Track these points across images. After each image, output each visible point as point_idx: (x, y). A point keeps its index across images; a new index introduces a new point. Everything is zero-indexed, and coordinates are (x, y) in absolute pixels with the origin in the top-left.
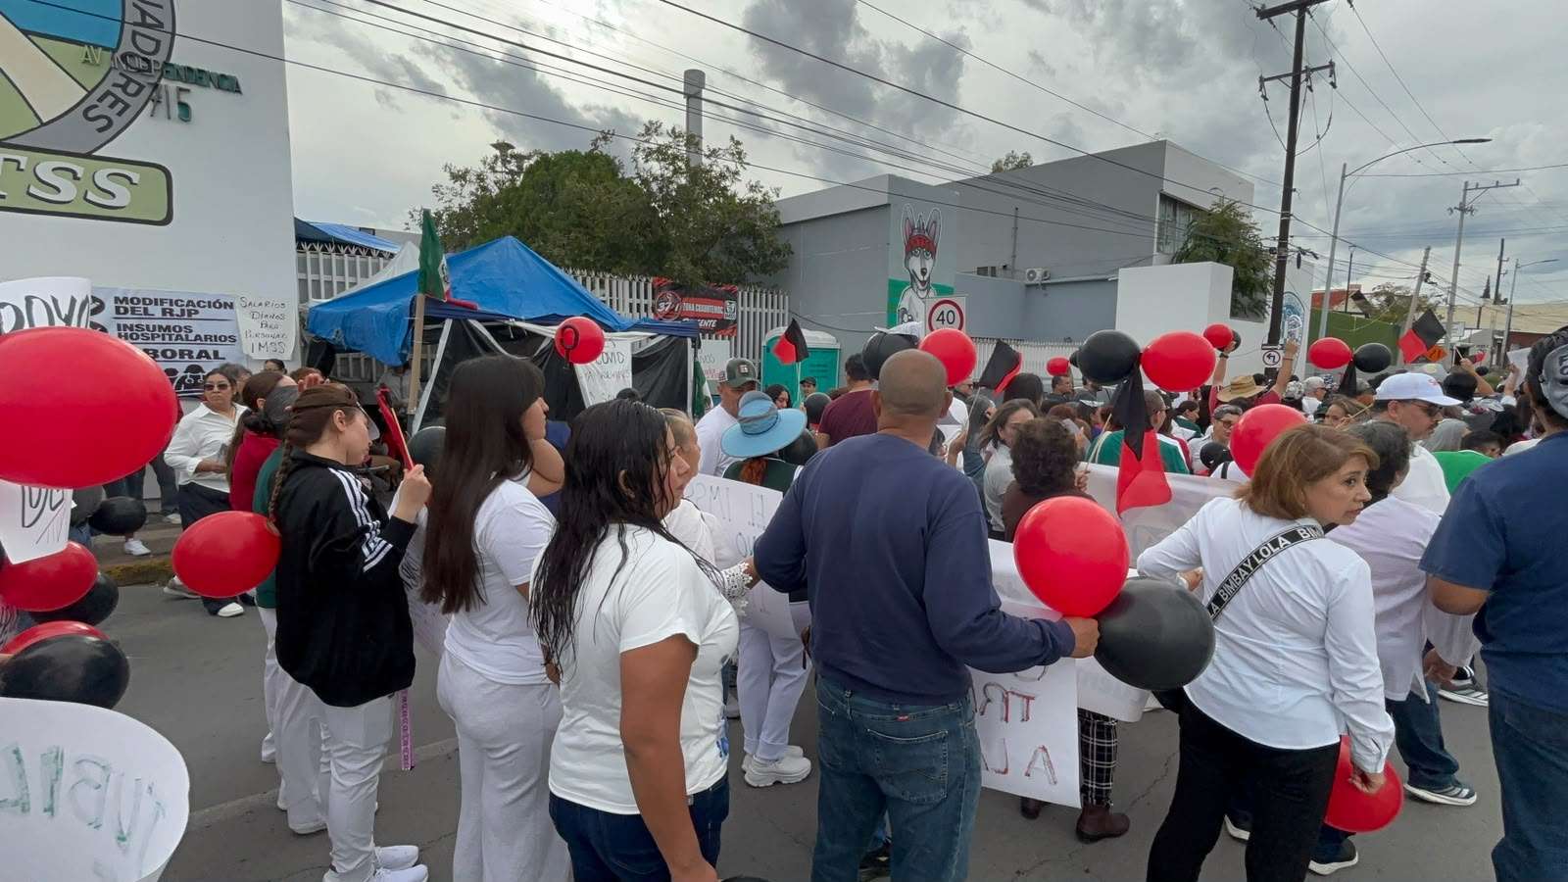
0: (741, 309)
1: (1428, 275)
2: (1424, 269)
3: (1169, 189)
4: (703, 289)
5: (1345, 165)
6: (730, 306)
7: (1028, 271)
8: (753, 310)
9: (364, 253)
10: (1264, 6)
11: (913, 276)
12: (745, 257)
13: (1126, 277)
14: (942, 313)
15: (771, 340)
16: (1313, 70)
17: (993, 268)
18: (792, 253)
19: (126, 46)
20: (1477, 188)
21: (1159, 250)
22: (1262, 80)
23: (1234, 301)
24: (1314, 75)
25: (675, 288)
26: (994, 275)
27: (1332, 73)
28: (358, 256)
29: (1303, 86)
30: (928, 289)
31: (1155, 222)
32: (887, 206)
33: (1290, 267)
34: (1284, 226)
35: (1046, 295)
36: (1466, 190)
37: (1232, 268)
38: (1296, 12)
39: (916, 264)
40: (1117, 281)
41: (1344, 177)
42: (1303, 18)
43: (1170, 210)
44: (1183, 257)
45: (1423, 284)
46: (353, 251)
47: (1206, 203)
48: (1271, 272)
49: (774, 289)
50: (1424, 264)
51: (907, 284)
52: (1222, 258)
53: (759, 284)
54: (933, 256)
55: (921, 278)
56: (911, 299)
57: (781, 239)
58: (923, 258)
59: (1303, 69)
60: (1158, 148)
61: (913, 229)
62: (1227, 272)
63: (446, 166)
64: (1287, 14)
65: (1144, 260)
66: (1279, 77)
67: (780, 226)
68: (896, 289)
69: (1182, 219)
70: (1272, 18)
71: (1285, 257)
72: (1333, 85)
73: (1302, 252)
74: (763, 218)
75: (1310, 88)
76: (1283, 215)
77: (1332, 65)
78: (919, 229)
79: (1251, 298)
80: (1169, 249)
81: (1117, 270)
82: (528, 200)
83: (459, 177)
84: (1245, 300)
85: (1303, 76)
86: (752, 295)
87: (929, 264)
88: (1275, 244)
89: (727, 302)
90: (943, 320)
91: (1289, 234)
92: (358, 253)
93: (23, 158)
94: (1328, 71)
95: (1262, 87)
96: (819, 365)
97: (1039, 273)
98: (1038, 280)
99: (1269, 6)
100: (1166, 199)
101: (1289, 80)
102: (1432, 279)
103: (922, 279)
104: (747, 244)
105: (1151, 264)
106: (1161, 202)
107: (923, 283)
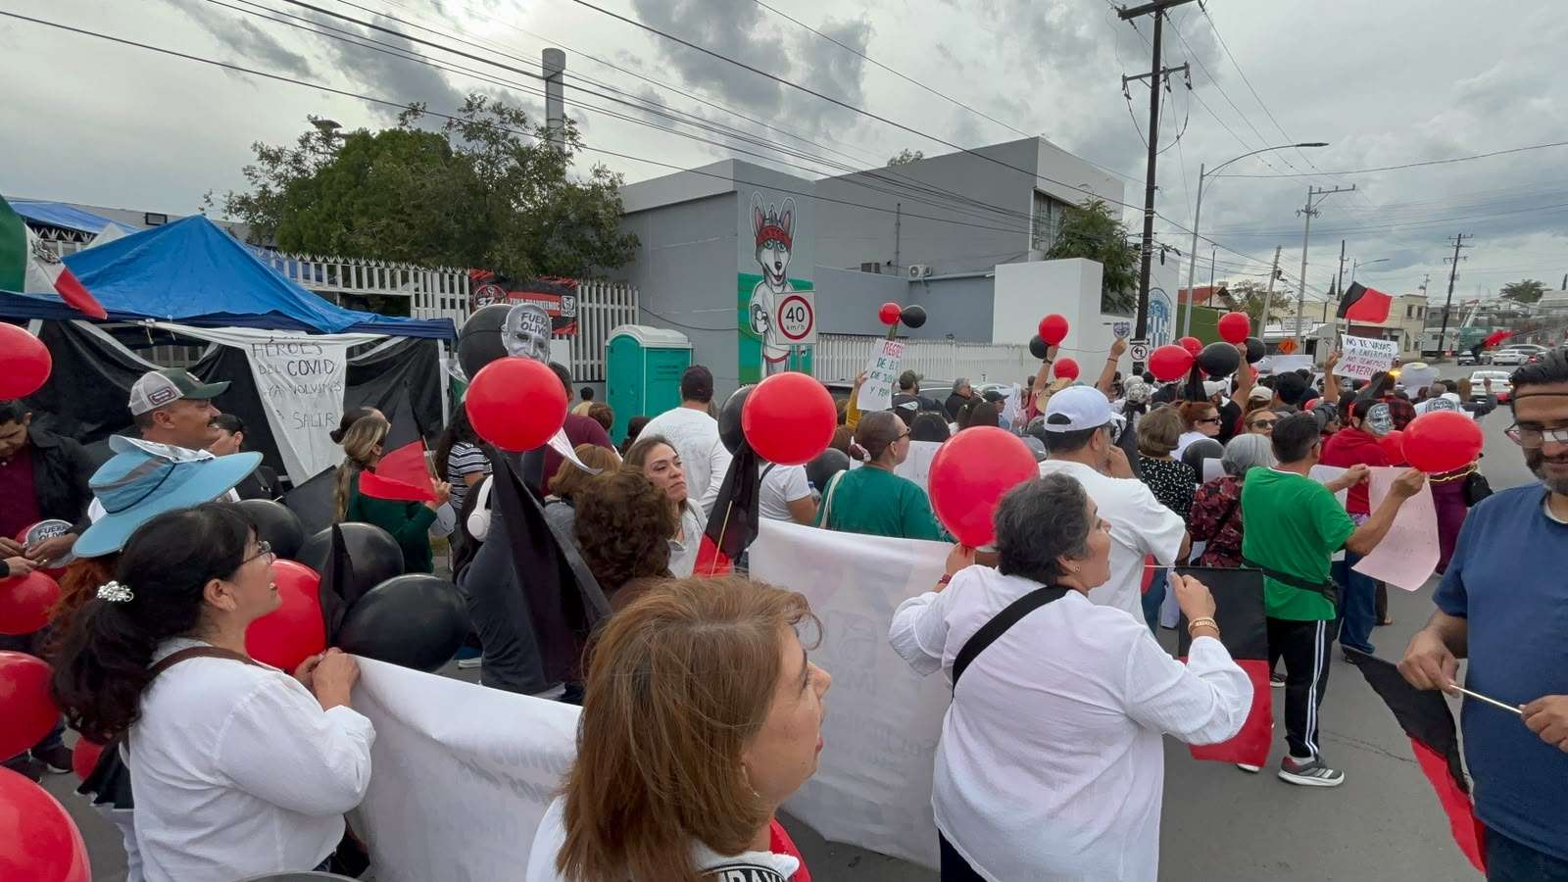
0: (580, 305)
1: (1280, 272)
2: (1276, 267)
3: (1043, 186)
4: (533, 283)
5: (1203, 165)
6: (568, 302)
7: (910, 267)
8: (595, 306)
9: (70, 238)
10: (1124, 7)
11: (766, 270)
12: (586, 248)
13: (1003, 274)
14: (791, 310)
15: (615, 339)
16: (1171, 71)
17: (877, 265)
18: (640, 245)
20: (1320, 193)
21: (1033, 247)
22: (1125, 80)
23: (1105, 298)
24: (1171, 75)
25: (499, 281)
26: (877, 271)
27: (1187, 75)
28: (60, 242)
29: (1162, 86)
30: (784, 284)
31: (1029, 219)
32: (733, 193)
33: (1155, 263)
34: (1148, 222)
35: (928, 292)
36: (1310, 194)
37: (1102, 265)
38: (1154, 14)
39: (769, 257)
40: (994, 277)
41: (1202, 176)
42: (1161, 19)
43: (1045, 207)
44: (1054, 254)
45: (1276, 280)
46: (53, 236)
47: (1075, 198)
48: (1138, 267)
49: (621, 284)
50: (1276, 262)
51: (760, 278)
52: (1093, 255)
53: (604, 278)
54: (789, 248)
55: (775, 272)
56: (764, 295)
57: (625, 229)
58: (777, 251)
59: (1162, 69)
60: (1033, 144)
61: (764, 219)
62: (1097, 268)
63: (255, 145)
64: (1146, 15)
65: (1020, 257)
66: (1140, 77)
67: (624, 215)
68: (746, 285)
69: (1056, 215)
70: (1133, 19)
71: (1149, 254)
72: (1189, 86)
73: (1167, 248)
74: (607, 205)
75: (1168, 88)
76: (1146, 213)
77: (1186, 66)
78: (771, 220)
79: (1120, 293)
80: (1045, 246)
81: (994, 266)
82: (340, 183)
83: (272, 158)
84: (1115, 296)
85: (1162, 77)
86: (594, 289)
87: (784, 258)
88: (1140, 241)
89: (564, 298)
90: (792, 317)
91: (1153, 231)
92: (60, 237)
94: (1183, 71)
95: (1125, 86)
96: (668, 367)
97: (921, 271)
98: (920, 276)
99: (1129, 7)
100: (1040, 196)
101: (1149, 80)
102: (1283, 276)
103: (776, 274)
104: (590, 234)
105: (1027, 261)
106: (1035, 198)
107: (778, 277)
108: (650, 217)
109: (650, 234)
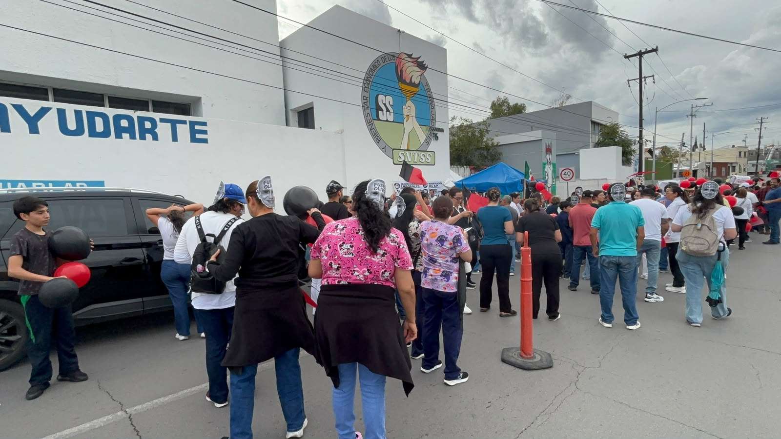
1: (684, 144)
2: (683, 142)
3: (595, 118)
5: (657, 108)
10: (626, 54)
11: (547, 161)
13: (582, 152)
16: (647, 77)
19: (431, 125)
20: (696, 107)
21: (591, 142)
22: (628, 81)
23: (623, 159)
24: (647, 79)
27: (654, 79)
29: (643, 83)
30: (551, 164)
31: (589, 133)
32: (541, 140)
34: (641, 133)
36: (692, 108)
37: (621, 148)
38: (638, 57)
39: (548, 157)
40: (579, 154)
41: (657, 112)
42: (641, 59)
43: (593, 126)
44: (599, 145)
45: (683, 147)
47: (606, 122)
50: (683, 140)
51: (546, 163)
52: (616, 144)
54: (552, 154)
56: (547, 168)
58: (549, 155)
59: (643, 77)
60: (590, 104)
61: (547, 146)
64: (635, 57)
65: (586, 146)
66: (634, 80)
69: (597, 128)
70: (630, 59)
71: (642, 143)
72: (654, 83)
73: (647, 141)
75: (646, 83)
76: (640, 129)
77: (653, 76)
80: (595, 142)
81: (579, 150)
85: (643, 80)
87: (551, 157)
88: (638, 139)
91: (643, 135)
93: (419, 153)
94: (652, 78)
95: (629, 83)
99: (628, 55)
100: (594, 123)
101: (638, 81)
102: (685, 145)
105: (588, 148)
106: (591, 123)
107: (550, 162)
108: (504, 146)
109: (505, 152)
